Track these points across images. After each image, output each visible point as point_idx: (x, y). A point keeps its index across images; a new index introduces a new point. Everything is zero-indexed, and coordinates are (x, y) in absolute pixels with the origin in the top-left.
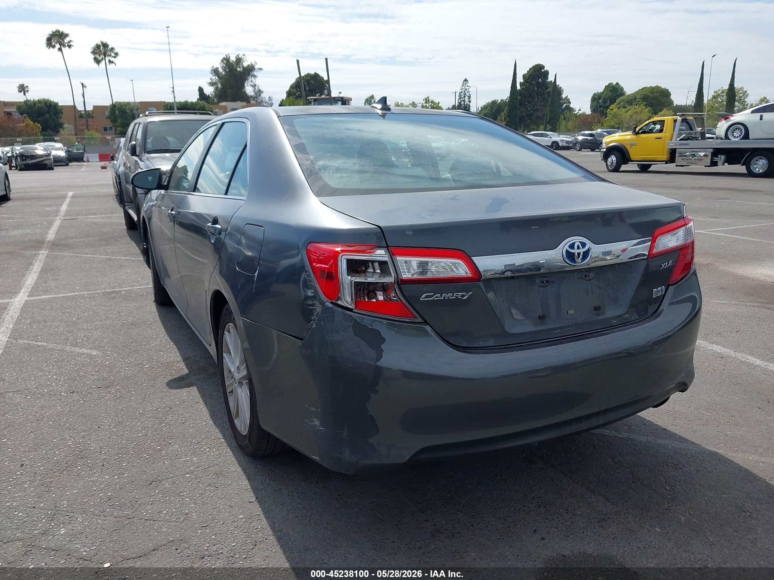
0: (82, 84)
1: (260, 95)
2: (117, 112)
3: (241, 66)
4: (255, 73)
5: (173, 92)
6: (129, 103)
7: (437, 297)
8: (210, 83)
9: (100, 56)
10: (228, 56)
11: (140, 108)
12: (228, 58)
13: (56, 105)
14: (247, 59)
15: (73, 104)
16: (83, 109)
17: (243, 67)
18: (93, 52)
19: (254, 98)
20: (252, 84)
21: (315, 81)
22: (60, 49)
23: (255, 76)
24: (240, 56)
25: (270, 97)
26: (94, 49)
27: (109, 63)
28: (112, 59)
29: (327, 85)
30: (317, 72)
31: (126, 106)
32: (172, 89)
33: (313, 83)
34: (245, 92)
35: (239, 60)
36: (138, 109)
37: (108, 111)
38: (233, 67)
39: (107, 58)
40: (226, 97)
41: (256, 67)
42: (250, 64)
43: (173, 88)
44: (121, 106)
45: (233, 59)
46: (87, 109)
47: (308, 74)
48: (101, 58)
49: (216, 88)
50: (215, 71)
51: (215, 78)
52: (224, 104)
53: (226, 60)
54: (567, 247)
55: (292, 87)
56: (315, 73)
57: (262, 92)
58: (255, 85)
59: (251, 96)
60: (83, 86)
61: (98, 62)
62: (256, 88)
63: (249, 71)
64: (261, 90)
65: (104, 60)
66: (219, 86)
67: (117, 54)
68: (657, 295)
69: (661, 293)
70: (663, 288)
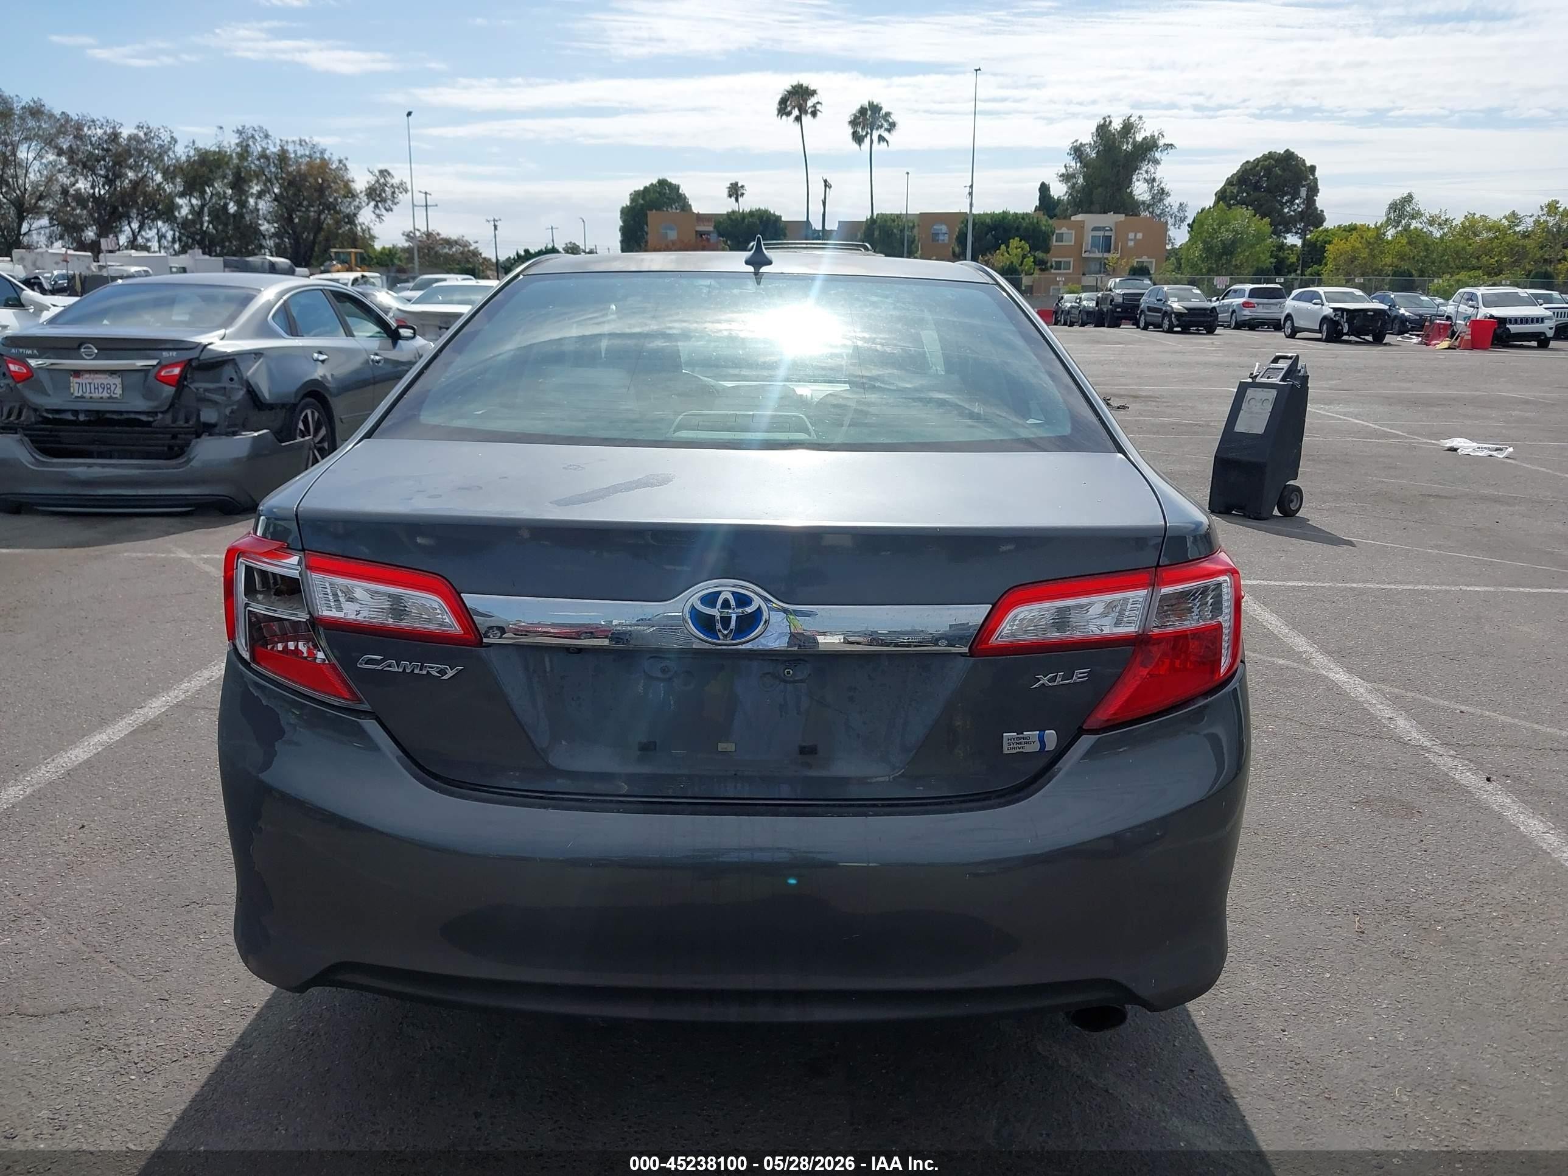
0: (825, 181)
1: (1161, 200)
2: (876, 233)
3: (1131, 140)
4: (1158, 155)
5: (971, 194)
6: (899, 216)
7: (389, 666)
8: (1062, 175)
9: (863, 129)
10: (1108, 119)
11: (919, 225)
12: (1107, 123)
13: (778, 219)
14: (1145, 126)
15: (805, 219)
16: (821, 228)
17: (1135, 143)
18: (854, 123)
19: (1149, 206)
20: (1148, 177)
21: (1284, 170)
22: (798, 119)
23: (1157, 162)
24: (1132, 119)
25: (1181, 205)
26: (856, 117)
27: (879, 141)
28: (885, 134)
29: (1311, 177)
30: (1292, 150)
31: (894, 221)
32: (968, 190)
33: (1279, 172)
34: (1131, 192)
35: (1128, 128)
36: (914, 227)
37: (862, 231)
38: (1114, 143)
39: (874, 132)
40: (1092, 203)
41: (1161, 142)
42: (1148, 135)
43: (971, 187)
44: (886, 221)
45: (1117, 125)
46: (827, 228)
47: (1270, 153)
48: (864, 134)
49: (1073, 187)
50: (1078, 151)
51: (1074, 165)
52: (1079, 217)
53: (1103, 129)
54: (695, 601)
55: (1229, 182)
56: (1287, 151)
57: (1168, 195)
58: (1154, 180)
59: (1143, 203)
60: (826, 186)
61: (858, 139)
62: (1155, 184)
63: (1147, 149)
64: (1166, 190)
65: (869, 136)
66: (1081, 181)
67: (892, 126)
68: (1021, 750)
69: (1036, 747)
70: (1050, 734)
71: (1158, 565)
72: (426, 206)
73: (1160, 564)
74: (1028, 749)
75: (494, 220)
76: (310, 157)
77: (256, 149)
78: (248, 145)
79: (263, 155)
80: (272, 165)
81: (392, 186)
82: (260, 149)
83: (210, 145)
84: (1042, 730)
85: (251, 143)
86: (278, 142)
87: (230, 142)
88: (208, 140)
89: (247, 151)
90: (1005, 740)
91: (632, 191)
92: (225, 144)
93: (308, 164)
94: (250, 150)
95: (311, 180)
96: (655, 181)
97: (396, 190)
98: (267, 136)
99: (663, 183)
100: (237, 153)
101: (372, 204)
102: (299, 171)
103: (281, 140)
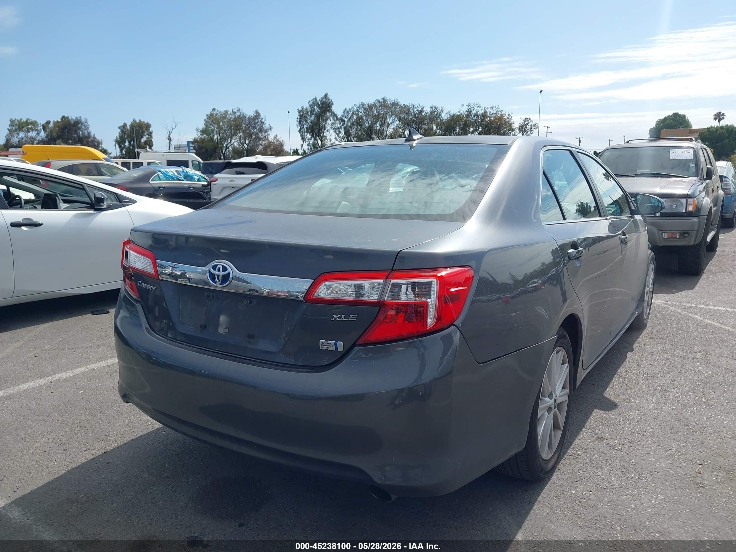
7: (143, 285)
54: (211, 268)
68: (327, 349)
69: (334, 348)
70: (340, 343)
71: (392, 270)
72: (547, 133)
73: (394, 269)
74: (330, 348)
75: (580, 138)
76: (496, 114)
77: (474, 113)
78: (471, 111)
79: (477, 115)
80: (480, 119)
81: (531, 125)
82: (475, 112)
83: (456, 112)
84: (337, 341)
85: (472, 109)
86: (483, 109)
87: (464, 110)
88: (455, 111)
89: (470, 113)
90: (320, 343)
91: (657, 120)
92: (462, 112)
93: (495, 117)
94: (471, 113)
95: (495, 124)
96: (671, 114)
97: (533, 127)
98: (479, 106)
99: (676, 115)
100: (466, 115)
101: (521, 134)
102: (490, 120)
103: (484, 108)
